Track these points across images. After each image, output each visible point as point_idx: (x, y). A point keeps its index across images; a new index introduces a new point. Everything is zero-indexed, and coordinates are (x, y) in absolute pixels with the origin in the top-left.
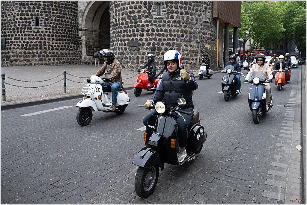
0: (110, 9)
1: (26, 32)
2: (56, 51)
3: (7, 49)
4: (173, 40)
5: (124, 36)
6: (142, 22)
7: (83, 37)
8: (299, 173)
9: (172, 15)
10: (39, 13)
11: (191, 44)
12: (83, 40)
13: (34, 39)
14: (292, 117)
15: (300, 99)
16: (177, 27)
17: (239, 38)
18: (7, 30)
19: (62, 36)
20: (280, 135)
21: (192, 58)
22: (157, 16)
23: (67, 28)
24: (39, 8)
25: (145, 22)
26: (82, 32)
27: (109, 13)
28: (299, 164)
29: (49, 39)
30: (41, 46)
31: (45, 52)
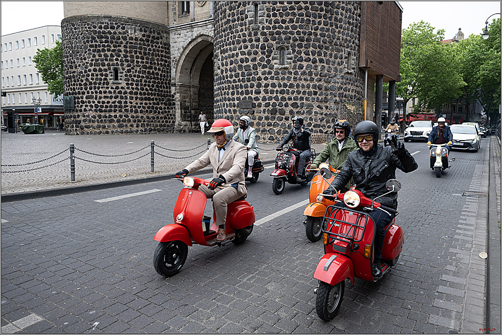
0: (214, 56)
1: (102, 88)
2: (140, 115)
3: (77, 111)
4: (302, 98)
5: (233, 94)
6: (258, 74)
7: (177, 96)
8: (483, 292)
9: (300, 64)
10: (119, 62)
11: (327, 104)
12: (177, 99)
13: (111, 98)
14: (473, 211)
15: (487, 185)
16: (308, 80)
17: (398, 97)
18: (77, 85)
19: (148, 94)
20: (456, 237)
21: (328, 124)
22: (279, 65)
23: (155, 82)
24: (119, 56)
25: (262, 74)
26: (176, 88)
27: (213, 61)
28: (483, 278)
29: (131, 98)
30: (120, 107)
31: (126, 116)
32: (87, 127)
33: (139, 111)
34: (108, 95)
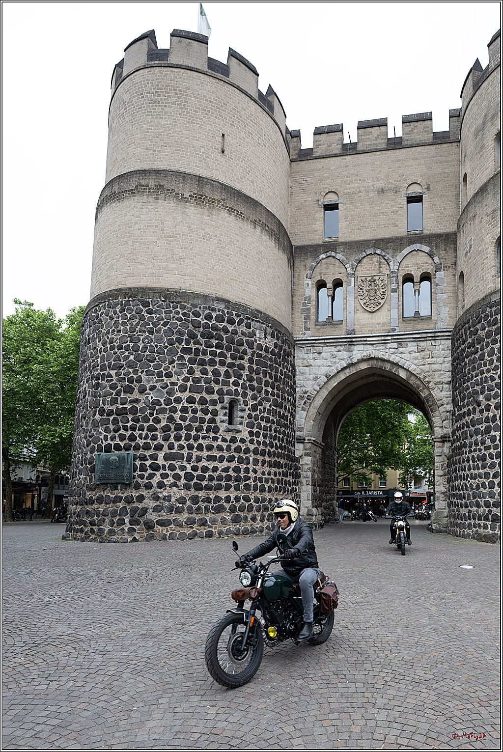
1: (203, 438)
3: (137, 487)
10: (239, 389)
13: (221, 459)
19: (278, 455)
23: (284, 433)
24: (240, 377)
29: (256, 462)
30: (238, 479)
31: (247, 499)
32: (163, 523)
33: (267, 489)
34: (215, 454)
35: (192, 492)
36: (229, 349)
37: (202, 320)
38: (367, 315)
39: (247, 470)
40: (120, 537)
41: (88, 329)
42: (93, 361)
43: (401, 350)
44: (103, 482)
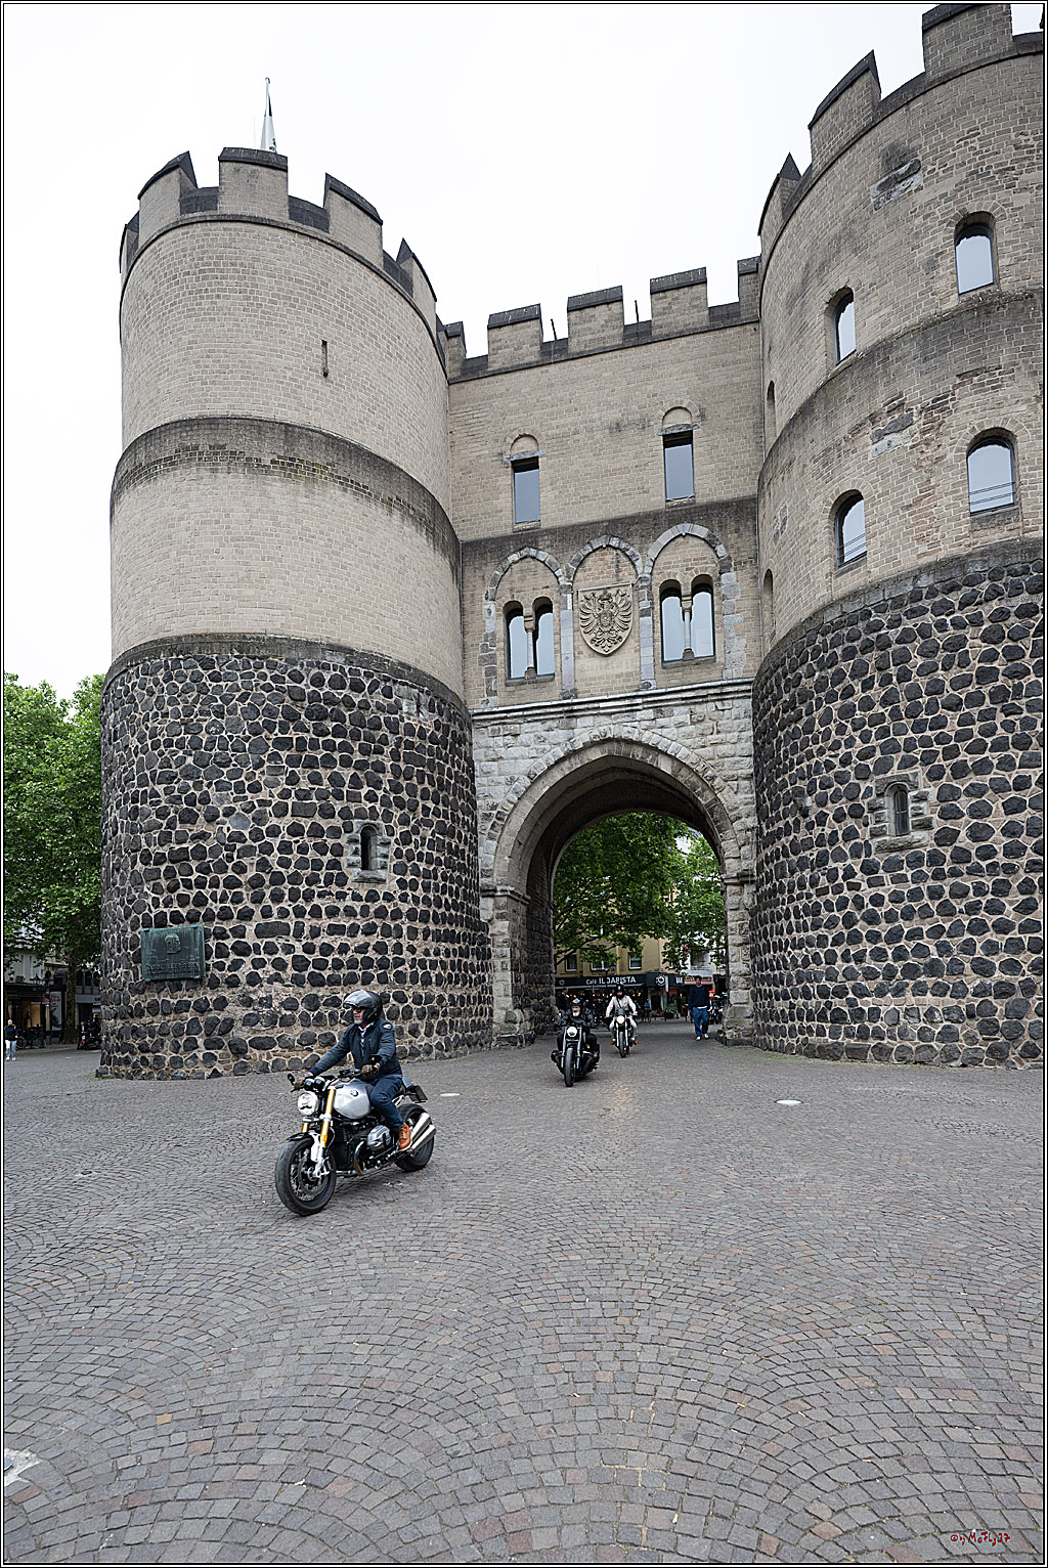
1: (320, 895)
3: (214, 984)
10: (378, 806)
13: (353, 931)
18: (215, 885)
19: (451, 920)
23: (460, 881)
24: (377, 784)
29: (413, 933)
30: (383, 964)
31: (400, 997)
32: (260, 1044)
33: (434, 980)
34: (342, 923)
35: (308, 990)
36: (356, 736)
37: (306, 686)
38: (597, 661)
39: (398, 948)
40: (191, 1070)
41: (113, 715)
42: (125, 770)
43: (661, 721)
44: (156, 978)
